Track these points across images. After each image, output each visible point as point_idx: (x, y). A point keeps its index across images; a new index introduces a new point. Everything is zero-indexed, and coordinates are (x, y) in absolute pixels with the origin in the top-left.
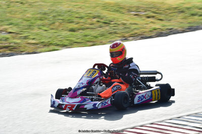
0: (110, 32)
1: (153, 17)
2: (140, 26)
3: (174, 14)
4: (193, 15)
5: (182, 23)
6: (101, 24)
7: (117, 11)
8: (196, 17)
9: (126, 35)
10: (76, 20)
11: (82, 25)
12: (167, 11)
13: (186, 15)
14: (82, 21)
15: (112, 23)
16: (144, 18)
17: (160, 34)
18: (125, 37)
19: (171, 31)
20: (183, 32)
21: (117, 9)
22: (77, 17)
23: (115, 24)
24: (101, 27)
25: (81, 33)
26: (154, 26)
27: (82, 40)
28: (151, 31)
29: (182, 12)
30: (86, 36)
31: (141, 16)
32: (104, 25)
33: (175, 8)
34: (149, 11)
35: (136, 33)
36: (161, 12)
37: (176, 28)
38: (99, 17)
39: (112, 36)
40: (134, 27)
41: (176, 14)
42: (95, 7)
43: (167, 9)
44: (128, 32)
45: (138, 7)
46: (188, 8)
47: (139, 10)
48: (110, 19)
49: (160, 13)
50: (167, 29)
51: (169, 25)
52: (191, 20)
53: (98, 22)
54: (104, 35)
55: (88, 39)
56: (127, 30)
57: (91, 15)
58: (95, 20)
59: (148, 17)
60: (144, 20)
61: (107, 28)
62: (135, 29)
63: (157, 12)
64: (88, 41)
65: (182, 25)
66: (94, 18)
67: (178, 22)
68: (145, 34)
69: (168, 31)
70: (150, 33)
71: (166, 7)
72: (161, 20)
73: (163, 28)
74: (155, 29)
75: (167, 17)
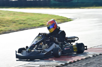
4: (20, 24)
5: (15, 27)
8: (22, 25)
12: (7, 22)
13: (17, 24)
19: (11, 31)
29: (15, 22)
33: (11, 21)
37: (13, 29)
43: (7, 21)
46: (17, 21)
49: (3, 23)
50: (8, 30)
51: (9, 28)
52: (20, 26)
63: (1, 22)
67: (13, 27)
71: (5, 20)
72: (4, 26)
73: (6, 30)
74: (2, 30)
75: (7, 25)
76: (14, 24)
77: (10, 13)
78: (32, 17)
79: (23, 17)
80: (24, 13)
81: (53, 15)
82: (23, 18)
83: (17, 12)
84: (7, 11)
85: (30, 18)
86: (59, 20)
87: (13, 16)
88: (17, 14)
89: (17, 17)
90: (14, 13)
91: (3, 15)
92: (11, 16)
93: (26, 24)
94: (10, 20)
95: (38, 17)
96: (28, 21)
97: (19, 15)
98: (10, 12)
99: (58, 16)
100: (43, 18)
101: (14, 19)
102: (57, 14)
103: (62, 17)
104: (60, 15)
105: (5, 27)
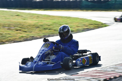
1: (20, 30)
2: (12, 35)
4: (45, 29)
5: (39, 33)
8: (47, 30)
9: (4, 40)
12: (28, 27)
13: (40, 29)
16: (14, 31)
17: (26, 40)
18: (3, 42)
26: (21, 35)
28: (20, 38)
29: (38, 27)
31: (12, 29)
34: (17, 26)
35: (10, 39)
37: (36, 36)
40: (8, 35)
41: (35, 29)
44: (4, 39)
46: (42, 25)
47: (10, 26)
49: (24, 28)
50: (30, 37)
51: (32, 34)
52: (44, 31)
56: (4, 37)
59: (17, 30)
60: (14, 32)
62: (10, 37)
63: (22, 27)
67: (36, 33)
68: (16, 40)
69: (31, 38)
71: (27, 24)
72: (25, 32)
73: (27, 36)
74: (22, 37)
75: (29, 30)
76: (37, 29)
77: (32, 16)
78: (60, 21)
79: (48, 20)
80: (50, 16)
81: (85, 19)
82: (48, 23)
83: (41, 15)
84: (29, 14)
85: (56, 22)
86: (92, 26)
87: (37, 19)
88: (41, 18)
89: (41, 20)
90: (38, 16)
91: (25, 18)
92: (34, 19)
93: (52, 29)
94: (33, 24)
95: (66, 21)
96: (54, 26)
97: (44, 18)
98: (33, 14)
99: (90, 20)
100: (72, 23)
101: (38, 23)
102: (89, 18)
103: (95, 21)
104: (94, 19)
105: (27, 33)
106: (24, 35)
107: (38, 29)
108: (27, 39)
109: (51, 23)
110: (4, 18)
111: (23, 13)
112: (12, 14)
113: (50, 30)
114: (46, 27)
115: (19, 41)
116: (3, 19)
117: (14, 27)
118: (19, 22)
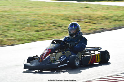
0: (63, 31)
1: (89, 22)
2: (82, 27)
3: (103, 20)
4: (115, 20)
6: (56, 27)
7: (66, 19)
8: (117, 22)
10: (40, 25)
11: (44, 28)
13: (111, 21)
14: (43, 25)
15: (63, 26)
19: (103, 30)
20: (111, 30)
21: (66, 18)
22: (39, 23)
23: (66, 26)
24: (56, 28)
25: (43, 32)
26: (91, 27)
27: (45, 36)
28: (89, 30)
29: (108, 19)
30: (47, 34)
31: (81, 22)
32: (58, 27)
33: (103, 17)
34: (86, 19)
36: (94, 19)
37: (105, 28)
38: (54, 23)
39: (64, 34)
41: (104, 20)
42: (51, 18)
43: (98, 18)
45: (79, 17)
46: (111, 17)
47: (80, 18)
48: (62, 24)
50: (100, 29)
51: (101, 26)
52: (114, 23)
53: (54, 25)
54: (59, 33)
55: (48, 36)
57: (49, 22)
58: (52, 25)
59: (86, 22)
60: (84, 24)
61: (60, 29)
63: (92, 19)
64: (48, 37)
65: (109, 26)
66: (51, 23)
67: (106, 25)
69: (101, 30)
70: (89, 31)
71: (96, 16)
72: (95, 24)
73: (97, 28)
74: (92, 29)
75: (99, 22)
77: (102, 7)
79: (119, 12)
80: (120, 7)
83: (111, 6)
84: (99, 5)
87: (106, 11)
88: (111, 9)
89: (111, 12)
90: (108, 8)
91: (94, 10)
92: (104, 11)
97: (114, 9)
98: (103, 5)
101: (108, 14)
105: (97, 25)
106: (94, 27)
107: (108, 21)
108: (97, 31)
109: (122, 14)
110: (74, 10)
111: (92, 5)
112: (81, 7)
113: (120, 22)
114: (117, 18)
115: (88, 33)
116: (72, 11)
117: (84, 19)
118: (89, 14)
